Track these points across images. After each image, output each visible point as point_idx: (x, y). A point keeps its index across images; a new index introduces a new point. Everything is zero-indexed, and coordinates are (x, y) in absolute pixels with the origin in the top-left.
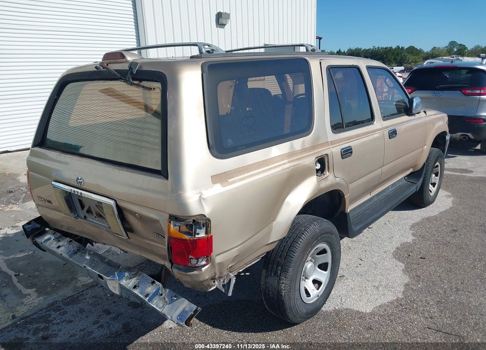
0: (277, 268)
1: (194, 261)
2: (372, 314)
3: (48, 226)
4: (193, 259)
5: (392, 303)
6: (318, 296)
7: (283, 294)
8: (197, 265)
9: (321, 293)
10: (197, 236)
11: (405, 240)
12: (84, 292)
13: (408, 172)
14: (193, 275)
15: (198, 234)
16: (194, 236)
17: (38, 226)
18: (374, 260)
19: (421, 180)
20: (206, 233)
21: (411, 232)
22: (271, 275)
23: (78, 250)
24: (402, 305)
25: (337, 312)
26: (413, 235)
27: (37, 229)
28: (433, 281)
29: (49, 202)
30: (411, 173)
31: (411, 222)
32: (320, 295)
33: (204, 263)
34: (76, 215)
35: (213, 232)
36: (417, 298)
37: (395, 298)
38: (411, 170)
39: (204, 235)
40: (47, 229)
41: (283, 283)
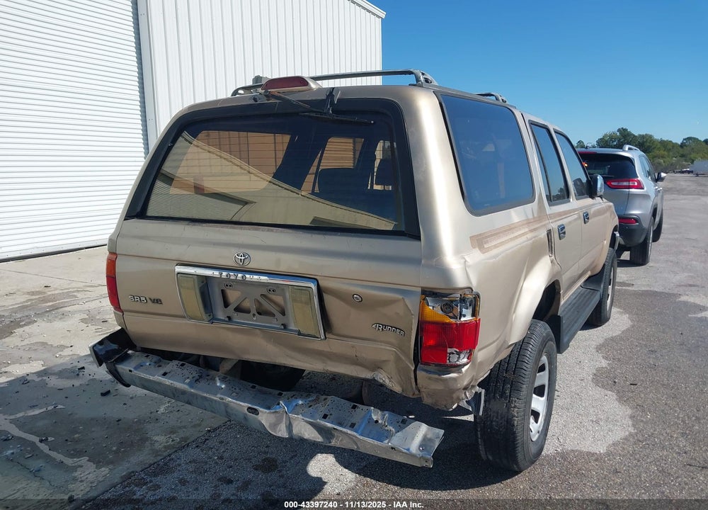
0: (503, 387)
1: (454, 359)
2: (608, 454)
3: (133, 347)
4: (453, 353)
5: (626, 439)
6: (538, 432)
7: (516, 422)
8: (458, 363)
9: (541, 428)
10: (463, 319)
11: (598, 365)
12: (173, 456)
13: (587, 276)
14: (450, 378)
15: (464, 316)
16: (460, 319)
17: (115, 346)
18: (573, 389)
19: (602, 286)
20: (473, 315)
21: (601, 355)
22: (494, 397)
23: (200, 377)
24: (640, 441)
25: (564, 456)
26: (606, 358)
27: (114, 352)
28: (663, 411)
29: (158, 301)
30: (589, 277)
31: (594, 344)
32: (540, 430)
33: (465, 360)
34: (212, 317)
35: (482, 314)
36: (655, 431)
37: (627, 433)
38: (589, 274)
39: (471, 318)
40: (130, 352)
41: (515, 407)
